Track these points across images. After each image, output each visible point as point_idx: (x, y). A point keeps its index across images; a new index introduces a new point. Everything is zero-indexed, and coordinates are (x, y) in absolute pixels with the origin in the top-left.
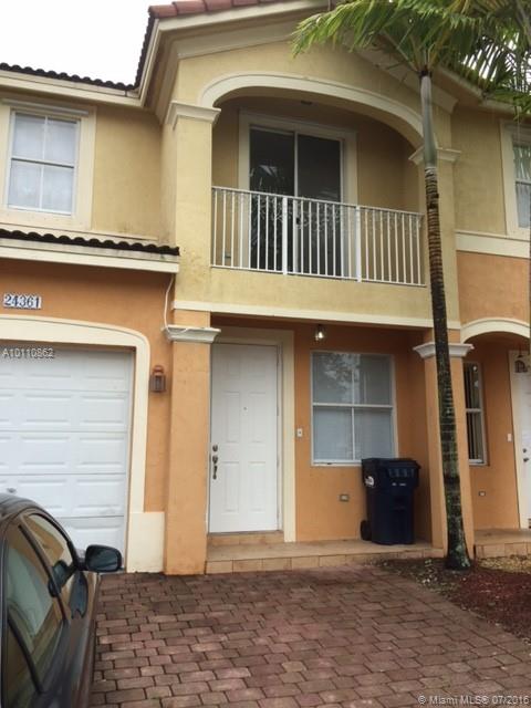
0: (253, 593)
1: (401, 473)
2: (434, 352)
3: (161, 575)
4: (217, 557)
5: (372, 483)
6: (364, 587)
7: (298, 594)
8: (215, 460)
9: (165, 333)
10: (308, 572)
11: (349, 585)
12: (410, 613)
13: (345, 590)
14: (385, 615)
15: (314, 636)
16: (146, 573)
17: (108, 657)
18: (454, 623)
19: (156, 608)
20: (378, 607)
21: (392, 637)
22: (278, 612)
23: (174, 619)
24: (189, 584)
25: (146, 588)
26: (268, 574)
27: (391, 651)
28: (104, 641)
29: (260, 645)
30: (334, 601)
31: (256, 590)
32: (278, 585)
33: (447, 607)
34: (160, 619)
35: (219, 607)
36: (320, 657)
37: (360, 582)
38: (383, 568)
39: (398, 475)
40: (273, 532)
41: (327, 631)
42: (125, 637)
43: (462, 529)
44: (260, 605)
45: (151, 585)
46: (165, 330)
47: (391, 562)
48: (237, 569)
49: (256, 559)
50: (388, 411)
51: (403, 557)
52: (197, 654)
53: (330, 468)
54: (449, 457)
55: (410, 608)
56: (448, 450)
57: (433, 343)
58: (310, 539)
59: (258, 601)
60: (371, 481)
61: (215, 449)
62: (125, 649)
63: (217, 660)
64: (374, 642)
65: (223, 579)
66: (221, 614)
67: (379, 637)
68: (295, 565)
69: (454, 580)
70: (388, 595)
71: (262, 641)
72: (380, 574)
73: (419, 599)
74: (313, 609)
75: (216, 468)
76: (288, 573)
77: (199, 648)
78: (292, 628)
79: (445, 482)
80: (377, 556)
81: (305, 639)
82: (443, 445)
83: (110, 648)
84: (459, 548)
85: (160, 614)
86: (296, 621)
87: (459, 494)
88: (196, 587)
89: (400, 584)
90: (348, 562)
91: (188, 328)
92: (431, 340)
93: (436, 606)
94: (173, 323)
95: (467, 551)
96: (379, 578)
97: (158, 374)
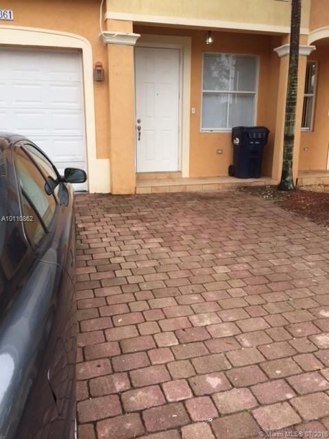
0: (165, 203)
1: (257, 135)
2: (288, 51)
3: (110, 195)
4: (142, 185)
5: (238, 142)
6: (229, 200)
7: (190, 204)
8: (139, 129)
9: (101, 38)
10: (196, 192)
11: (220, 199)
12: (255, 212)
13: (218, 201)
14: (241, 213)
15: (199, 223)
16: (101, 194)
17: (83, 233)
18: (281, 217)
19: (108, 210)
20: (236, 209)
21: (244, 224)
22: (178, 212)
23: (119, 215)
24: (126, 199)
25: (101, 201)
26: (173, 194)
27: (243, 230)
28: (80, 226)
29: (168, 228)
30: (211, 207)
31: (165, 201)
32: (178, 199)
33: (277, 210)
34: (111, 215)
35: (145, 210)
36: (203, 233)
37: (227, 197)
38: (240, 191)
39: (254, 137)
40: (176, 172)
41: (206, 221)
42: (92, 224)
43: (291, 167)
44: (168, 209)
45: (104, 199)
46: (101, 36)
47: (246, 187)
48: (154, 191)
49: (165, 186)
50: (252, 96)
51: (253, 185)
52: (133, 232)
53: (212, 134)
54: (289, 123)
55: (256, 210)
56: (289, 119)
57: (289, 45)
58: (198, 176)
59: (167, 207)
60: (237, 141)
61: (139, 122)
62: (92, 229)
63: (144, 234)
64: (233, 226)
65: (146, 196)
66: (145, 213)
67: (236, 224)
68: (188, 189)
69: (282, 196)
70: (243, 204)
71: (169, 226)
72: (239, 193)
73: (261, 206)
74: (199, 211)
75: (140, 134)
76: (184, 194)
77: (134, 229)
78: (187, 220)
79: (285, 139)
80: (238, 185)
81: (194, 225)
82: (286, 116)
83: (84, 229)
84: (288, 179)
85: (111, 213)
86: (189, 216)
87: (293, 147)
88: (130, 200)
89: (250, 198)
90: (220, 187)
91: (117, 33)
92: (287, 43)
93: (271, 209)
94: (106, 30)
95: (292, 180)
96: (238, 195)
97: (99, 68)
